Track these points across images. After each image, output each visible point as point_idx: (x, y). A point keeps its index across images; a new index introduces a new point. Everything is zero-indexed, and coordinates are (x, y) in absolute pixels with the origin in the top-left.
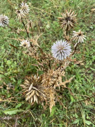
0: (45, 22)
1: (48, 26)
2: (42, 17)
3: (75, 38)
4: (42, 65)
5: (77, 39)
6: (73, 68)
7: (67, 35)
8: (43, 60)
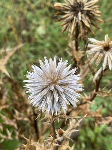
0: (34, 21)
1: (41, 30)
2: (29, 10)
3: (96, 56)
4: (13, 123)
5: (99, 60)
6: (100, 135)
7: (77, 50)
8: (19, 111)
